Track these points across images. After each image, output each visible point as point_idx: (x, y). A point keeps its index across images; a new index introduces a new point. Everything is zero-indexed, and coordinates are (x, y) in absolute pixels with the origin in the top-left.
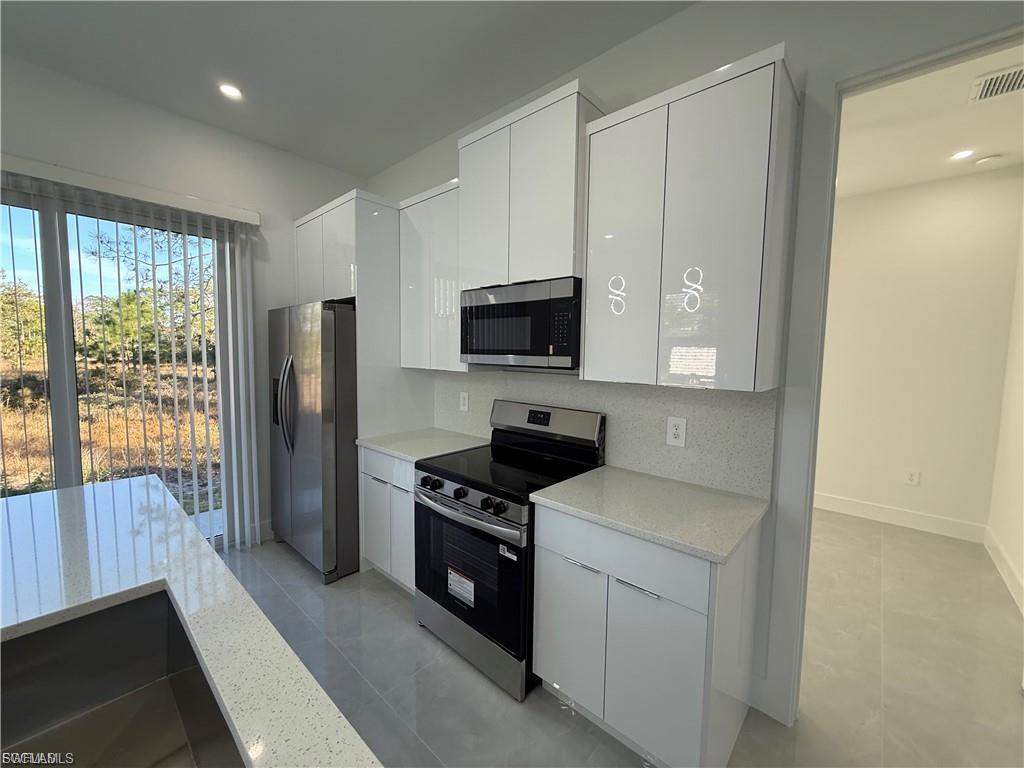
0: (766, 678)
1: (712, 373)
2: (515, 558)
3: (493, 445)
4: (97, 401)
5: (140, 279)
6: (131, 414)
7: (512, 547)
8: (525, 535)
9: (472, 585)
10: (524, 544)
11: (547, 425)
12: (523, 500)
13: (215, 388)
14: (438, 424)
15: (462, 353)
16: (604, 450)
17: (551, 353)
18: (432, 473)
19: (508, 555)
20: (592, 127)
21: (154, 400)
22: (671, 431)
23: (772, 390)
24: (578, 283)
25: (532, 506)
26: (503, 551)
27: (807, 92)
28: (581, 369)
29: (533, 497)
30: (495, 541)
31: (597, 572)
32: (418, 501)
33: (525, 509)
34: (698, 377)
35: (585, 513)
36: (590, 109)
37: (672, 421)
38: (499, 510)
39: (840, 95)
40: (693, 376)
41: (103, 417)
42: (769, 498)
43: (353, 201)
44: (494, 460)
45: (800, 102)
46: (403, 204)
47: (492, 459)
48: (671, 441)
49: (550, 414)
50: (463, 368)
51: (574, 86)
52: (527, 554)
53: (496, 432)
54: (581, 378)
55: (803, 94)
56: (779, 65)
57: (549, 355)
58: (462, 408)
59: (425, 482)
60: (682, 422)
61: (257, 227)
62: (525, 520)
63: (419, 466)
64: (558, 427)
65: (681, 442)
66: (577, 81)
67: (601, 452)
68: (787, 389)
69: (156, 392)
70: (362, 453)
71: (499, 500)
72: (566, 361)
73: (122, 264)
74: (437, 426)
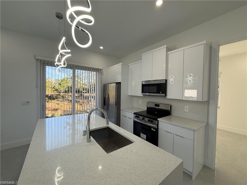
0: (207, 159)
1: (196, 96)
2: (155, 130)
3: (147, 110)
4: (59, 100)
5: (68, 76)
6: (65, 103)
7: (154, 128)
8: (157, 126)
9: (146, 136)
10: (157, 128)
11: (159, 107)
12: (157, 120)
13: (79, 98)
14: (134, 106)
15: (142, 93)
16: (171, 112)
17: (161, 93)
18: (137, 115)
19: (153, 130)
20: (169, 53)
21: (69, 100)
22: (185, 108)
23: (207, 101)
24: (166, 80)
25: (158, 121)
26: (152, 129)
27: (212, 46)
28: (167, 96)
29: (158, 119)
30: (150, 127)
31: (171, 133)
32: (134, 120)
33: (157, 122)
34: (193, 97)
35: (169, 122)
36: (169, 49)
37: (185, 106)
38: (152, 122)
39: (219, 46)
40: (191, 97)
41: (60, 104)
42: (207, 122)
43: (121, 65)
44: (147, 114)
45: (211, 48)
46: (129, 64)
47: (147, 113)
48: (185, 110)
49: (159, 105)
50: (142, 95)
51: (165, 46)
52: (157, 130)
53: (148, 108)
54: (167, 98)
55: (211, 46)
56: (205, 44)
57: (160, 93)
58: (140, 103)
59: (136, 116)
60: (188, 107)
61: (102, 69)
62: (157, 124)
63: (134, 113)
64: (161, 107)
65: (188, 111)
66: (166, 45)
67: (170, 113)
68: (210, 101)
69: (69, 99)
70: (121, 111)
71: (151, 120)
72: (164, 95)
73: (65, 73)
74: (134, 107)
